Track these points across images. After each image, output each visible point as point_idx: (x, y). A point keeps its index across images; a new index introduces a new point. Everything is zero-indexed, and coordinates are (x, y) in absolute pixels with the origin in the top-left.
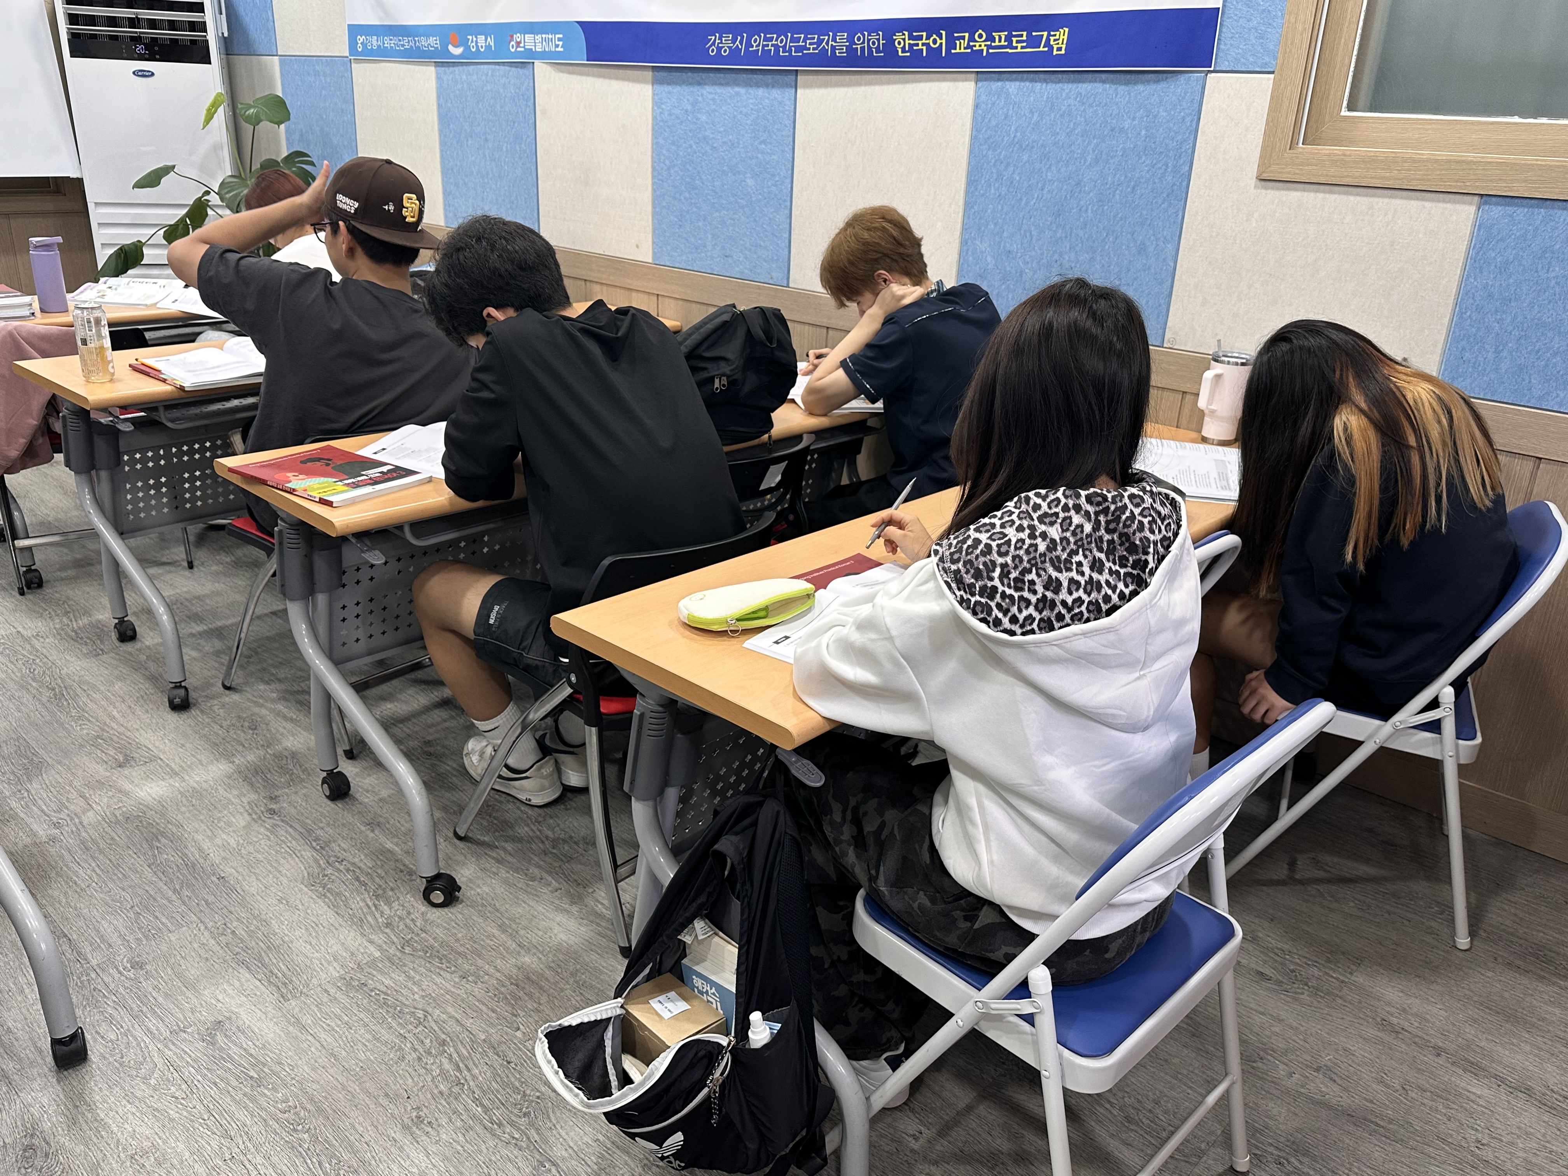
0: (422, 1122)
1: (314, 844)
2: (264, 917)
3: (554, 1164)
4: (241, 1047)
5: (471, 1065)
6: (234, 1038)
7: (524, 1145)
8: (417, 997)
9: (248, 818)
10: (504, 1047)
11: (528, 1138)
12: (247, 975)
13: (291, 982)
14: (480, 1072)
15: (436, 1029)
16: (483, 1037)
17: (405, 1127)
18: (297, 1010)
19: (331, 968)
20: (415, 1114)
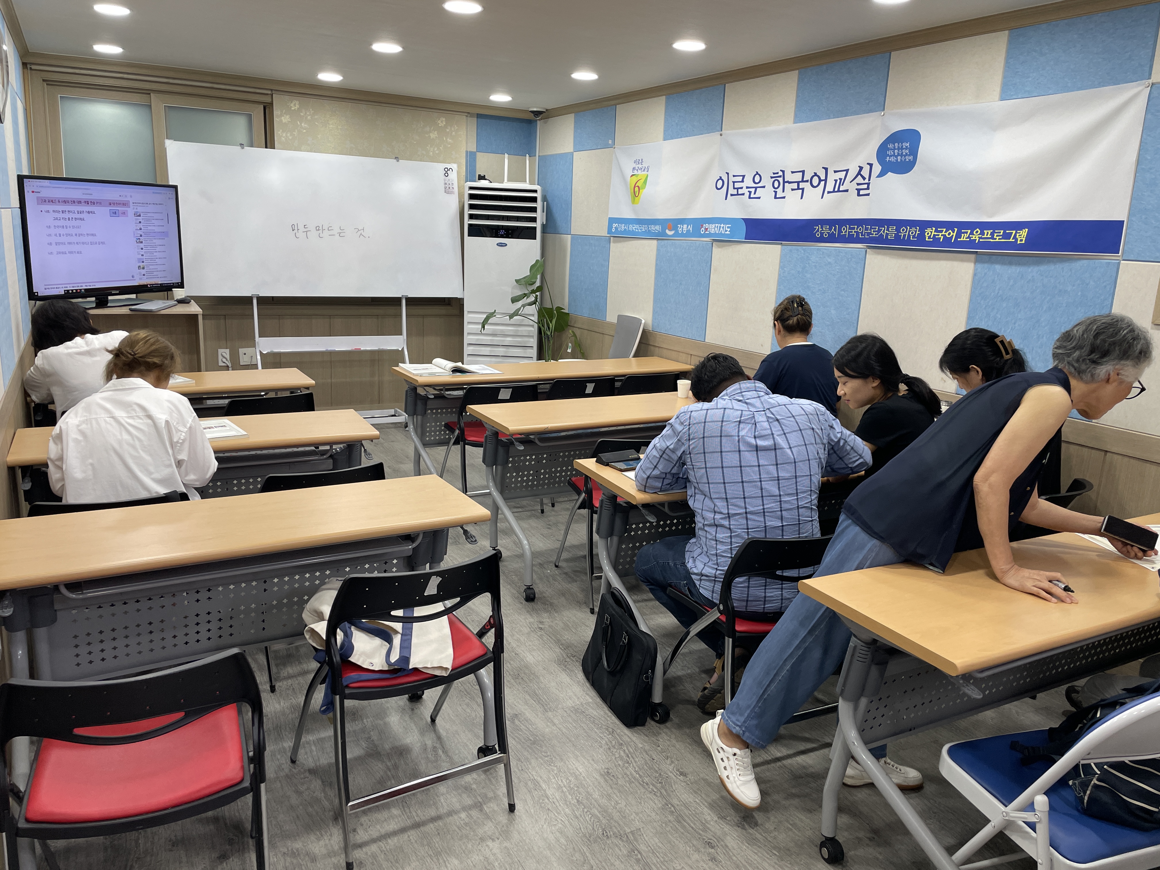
0: (610, 774)
1: (561, 647)
2: (536, 674)
3: (673, 806)
4: (526, 727)
5: (634, 756)
6: (523, 722)
7: (658, 795)
8: (609, 722)
9: (529, 629)
10: (651, 752)
11: (661, 793)
12: (529, 698)
13: (549, 704)
14: (639, 761)
15: (618, 738)
16: (641, 746)
17: (601, 775)
18: (552, 717)
19: (568, 702)
20: (606, 771)
